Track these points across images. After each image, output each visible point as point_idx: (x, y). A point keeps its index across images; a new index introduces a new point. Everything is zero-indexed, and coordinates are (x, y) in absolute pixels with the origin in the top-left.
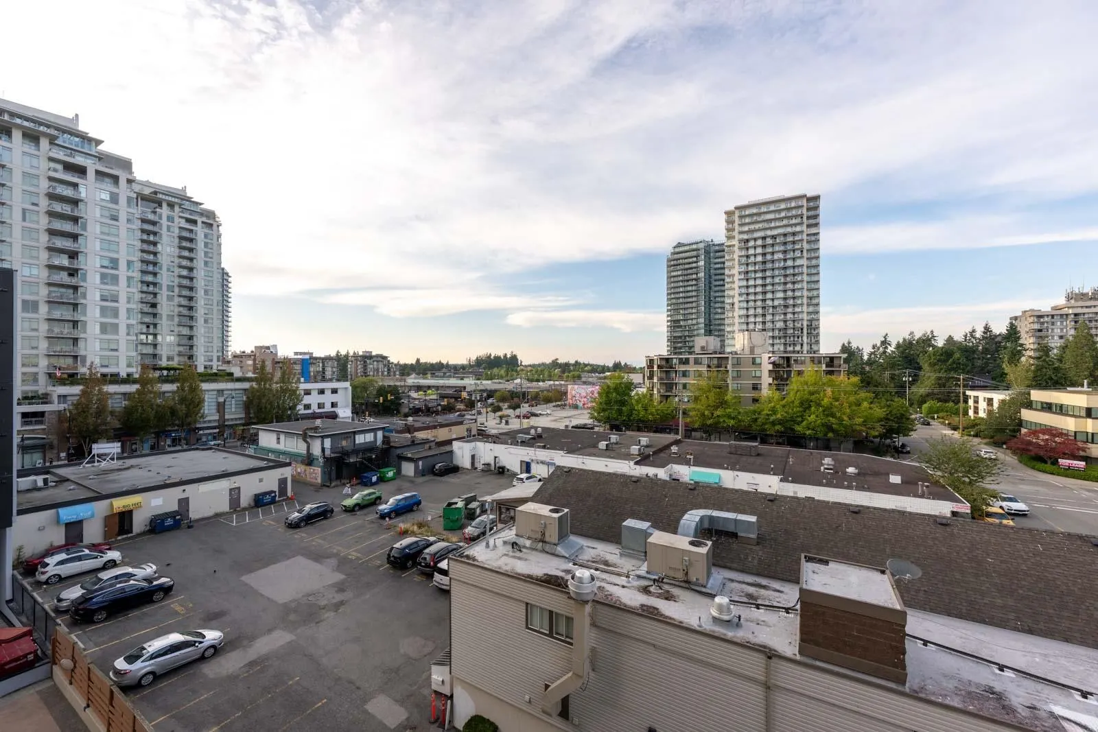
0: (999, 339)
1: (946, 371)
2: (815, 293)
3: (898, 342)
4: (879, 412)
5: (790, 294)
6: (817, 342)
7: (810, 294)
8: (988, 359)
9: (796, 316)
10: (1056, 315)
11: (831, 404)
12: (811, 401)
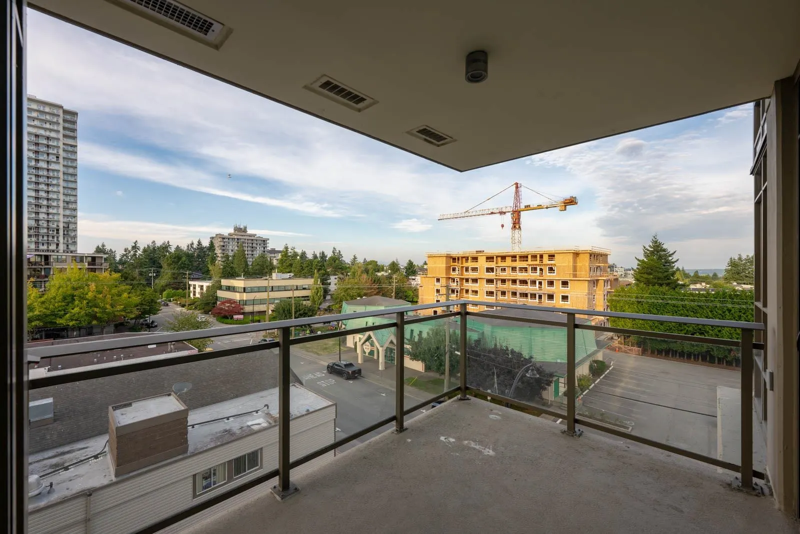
0: (205, 250)
1: (177, 269)
2: (72, 199)
3: (145, 248)
4: (136, 299)
5: (43, 194)
6: (75, 243)
7: (68, 199)
8: (199, 261)
9: (51, 216)
10: (230, 238)
11: (95, 296)
12: (75, 296)
